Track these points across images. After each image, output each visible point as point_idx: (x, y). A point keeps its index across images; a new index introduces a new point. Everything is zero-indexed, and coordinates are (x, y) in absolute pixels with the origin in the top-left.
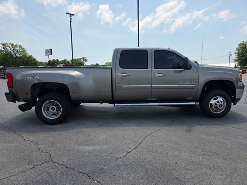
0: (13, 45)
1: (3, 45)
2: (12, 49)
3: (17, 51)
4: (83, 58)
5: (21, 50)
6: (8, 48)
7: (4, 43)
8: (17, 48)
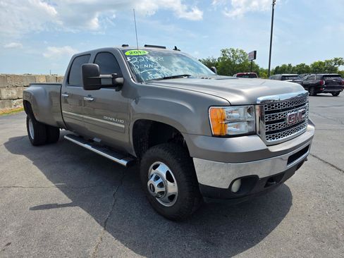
0: (233, 50)
1: (224, 51)
2: (232, 54)
3: (237, 57)
4: (336, 60)
5: (242, 55)
6: (227, 54)
7: (225, 49)
8: (237, 54)
